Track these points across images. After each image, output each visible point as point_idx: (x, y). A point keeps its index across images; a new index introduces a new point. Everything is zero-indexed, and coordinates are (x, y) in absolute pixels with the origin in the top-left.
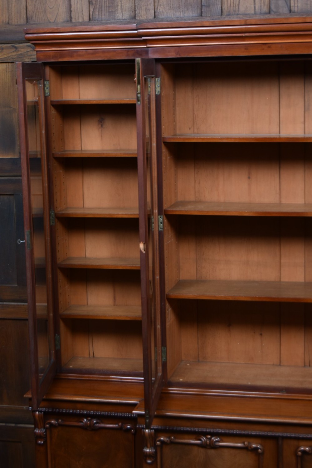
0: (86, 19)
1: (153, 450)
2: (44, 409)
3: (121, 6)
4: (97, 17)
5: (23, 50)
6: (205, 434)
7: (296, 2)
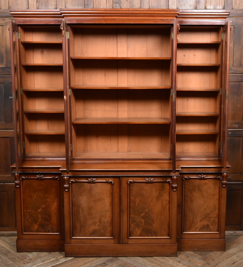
0: (36, 8)
1: (68, 186)
2: (19, 172)
3: (51, 3)
4: (40, 8)
5: (7, 20)
6: (90, 177)
7: (123, 5)
